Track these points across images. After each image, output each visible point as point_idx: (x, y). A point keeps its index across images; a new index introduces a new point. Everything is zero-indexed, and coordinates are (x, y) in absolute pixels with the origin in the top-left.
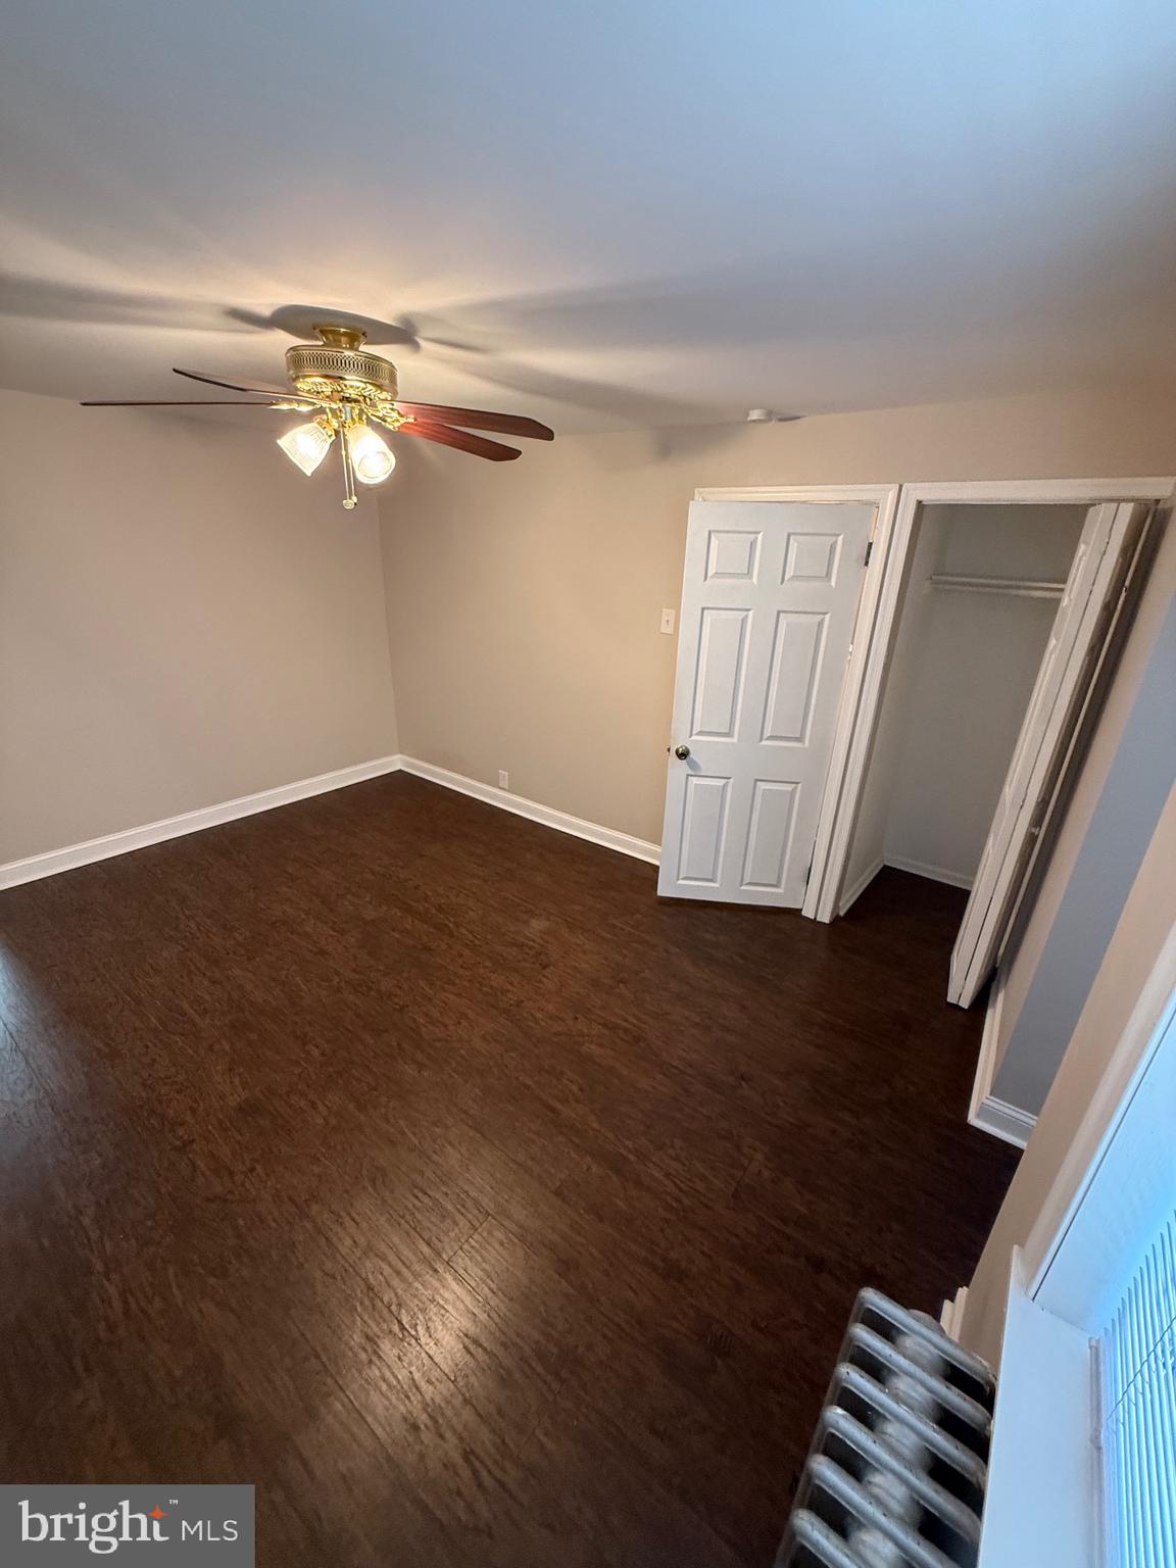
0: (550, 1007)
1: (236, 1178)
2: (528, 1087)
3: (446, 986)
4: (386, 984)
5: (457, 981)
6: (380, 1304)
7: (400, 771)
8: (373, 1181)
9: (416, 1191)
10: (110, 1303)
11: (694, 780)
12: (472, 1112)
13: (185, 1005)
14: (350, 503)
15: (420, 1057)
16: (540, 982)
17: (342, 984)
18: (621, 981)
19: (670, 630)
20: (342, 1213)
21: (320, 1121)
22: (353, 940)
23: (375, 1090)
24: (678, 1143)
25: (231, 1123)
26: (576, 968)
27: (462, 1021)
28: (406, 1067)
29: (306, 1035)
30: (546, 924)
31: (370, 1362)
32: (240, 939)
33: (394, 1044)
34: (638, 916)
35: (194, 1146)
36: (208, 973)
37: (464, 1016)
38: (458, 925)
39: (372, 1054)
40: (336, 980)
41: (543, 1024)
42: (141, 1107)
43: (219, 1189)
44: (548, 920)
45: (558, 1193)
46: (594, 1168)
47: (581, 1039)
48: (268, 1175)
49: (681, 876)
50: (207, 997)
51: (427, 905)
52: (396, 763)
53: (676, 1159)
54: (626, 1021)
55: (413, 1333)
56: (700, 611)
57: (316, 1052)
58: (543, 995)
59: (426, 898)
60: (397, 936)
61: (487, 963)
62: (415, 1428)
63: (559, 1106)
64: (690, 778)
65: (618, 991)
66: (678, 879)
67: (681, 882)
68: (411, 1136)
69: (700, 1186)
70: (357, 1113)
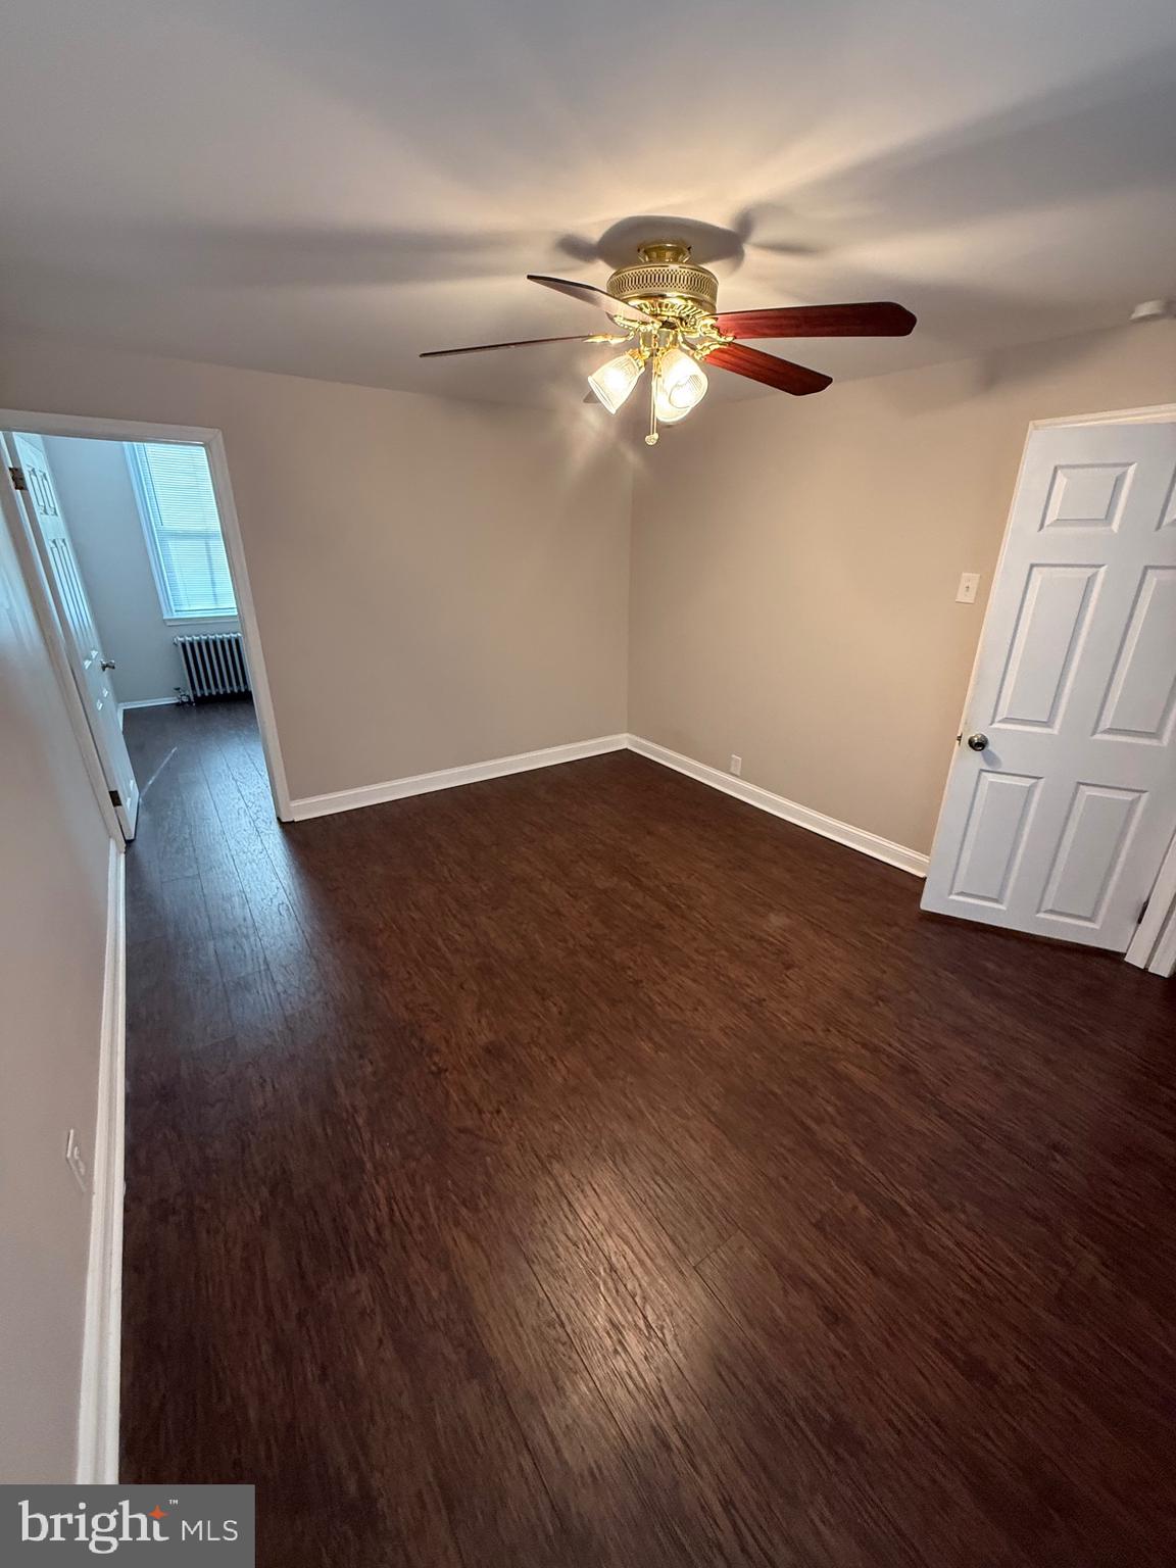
0: (796, 1012)
1: (484, 1116)
2: (774, 1094)
3: (682, 969)
4: (619, 956)
5: (692, 966)
6: (624, 1290)
7: (626, 749)
8: (613, 1156)
9: (658, 1178)
10: (378, 1205)
11: (991, 777)
12: (714, 1108)
13: (440, 942)
14: (652, 439)
15: (657, 1038)
16: (784, 982)
17: (578, 948)
18: (880, 998)
19: (969, 598)
20: (582, 1180)
21: (560, 1080)
22: (586, 907)
23: (612, 1059)
24: (970, 1207)
25: (479, 1060)
26: (824, 974)
27: (700, 1008)
28: (642, 1043)
29: (544, 990)
30: (787, 921)
31: (616, 1351)
32: (485, 889)
33: (630, 1017)
34: (895, 930)
35: (447, 1074)
36: (459, 916)
37: (700, 1002)
38: (689, 907)
39: (608, 1022)
40: (571, 943)
41: (789, 1028)
42: (405, 1028)
43: (469, 1123)
44: (788, 917)
45: (818, 1226)
46: (863, 1210)
47: (836, 1055)
48: (512, 1120)
49: (956, 890)
50: (457, 937)
51: (657, 883)
52: (623, 741)
53: (970, 1227)
54: (890, 1045)
55: (660, 1335)
56: (1028, 567)
57: (554, 1010)
58: (787, 997)
59: (656, 876)
60: (629, 908)
61: (723, 952)
62: (666, 1445)
63: (813, 1126)
64: (984, 774)
65: (876, 1008)
66: (950, 893)
67: (953, 897)
68: (650, 1117)
69: (1007, 1271)
70: (595, 1080)
